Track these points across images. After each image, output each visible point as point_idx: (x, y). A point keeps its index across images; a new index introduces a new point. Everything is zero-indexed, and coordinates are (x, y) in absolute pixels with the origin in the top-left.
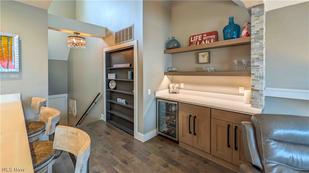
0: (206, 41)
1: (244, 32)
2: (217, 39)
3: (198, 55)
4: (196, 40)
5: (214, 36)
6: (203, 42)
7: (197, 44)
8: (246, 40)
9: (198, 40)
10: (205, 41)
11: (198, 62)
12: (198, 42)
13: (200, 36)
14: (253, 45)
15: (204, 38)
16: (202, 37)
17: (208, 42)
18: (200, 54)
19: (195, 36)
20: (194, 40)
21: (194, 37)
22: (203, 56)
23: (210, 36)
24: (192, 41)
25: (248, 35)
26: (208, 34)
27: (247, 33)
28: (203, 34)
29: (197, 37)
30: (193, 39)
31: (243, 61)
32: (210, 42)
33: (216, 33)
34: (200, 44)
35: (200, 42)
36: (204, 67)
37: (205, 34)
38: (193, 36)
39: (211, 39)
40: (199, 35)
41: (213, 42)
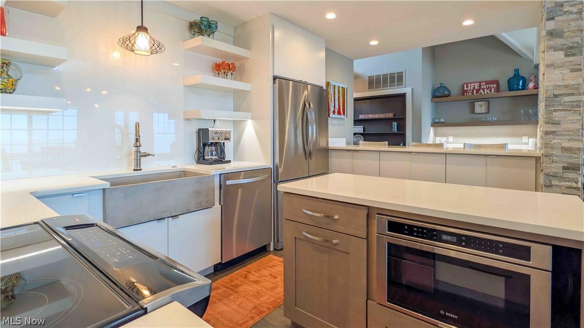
0: (486, 90)
1: (531, 85)
2: (498, 90)
3: (474, 105)
4: (472, 88)
5: (495, 85)
6: (481, 90)
7: (473, 94)
8: (534, 92)
9: (474, 88)
10: (484, 90)
11: (473, 111)
12: (475, 91)
13: (476, 84)
15: (482, 87)
16: (480, 86)
17: (488, 91)
18: (476, 104)
19: (471, 83)
20: (469, 88)
21: (469, 85)
22: (481, 106)
23: (490, 85)
24: (465, 89)
25: (536, 87)
26: (487, 83)
27: (534, 86)
28: (480, 83)
29: (472, 84)
30: (467, 87)
31: (530, 111)
32: (490, 91)
33: (497, 82)
34: (477, 92)
35: (478, 91)
36: (483, 119)
37: (483, 82)
38: (467, 84)
39: (491, 88)
40: (475, 83)
41: (494, 92)
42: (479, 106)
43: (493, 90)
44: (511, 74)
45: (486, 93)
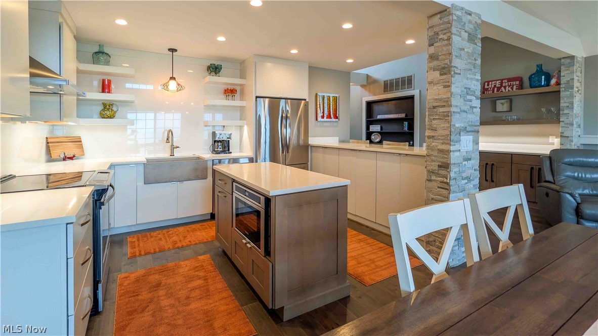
0: (507, 87)
1: (553, 81)
2: (521, 87)
3: (495, 103)
4: (493, 86)
5: (517, 82)
6: (503, 88)
7: (493, 92)
8: (556, 88)
9: (495, 86)
10: (505, 87)
11: (495, 110)
12: (496, 89)
13: (498, 82)
14: (562, 94)
15: (504, 85)
16: (502, 84)
17: (510, 89)
18: (499, 102)
19: (492, 81)
20: (490, 86)
21: (490, 83)
22: (503, 104)
23: (512, 83)
24: (486, 87)
25: (558, 84)
26: (509, 80)
27: (557, 82)
28: (502, 80)
29: (493, 82)
30: (488, 85)
31: (552, 109)
32: (512, 88)
33: (520, 79)
34: (498, 91)
35: (499, 89)
36: (504, 116)
37: (505, 79)
38: (488, 82)
39: (513, 85)
40: (496, 81)
41: (516, 89)
42: (501, 105)
43: (515, 87)
44: (534, 70)
45: (507, 90)
